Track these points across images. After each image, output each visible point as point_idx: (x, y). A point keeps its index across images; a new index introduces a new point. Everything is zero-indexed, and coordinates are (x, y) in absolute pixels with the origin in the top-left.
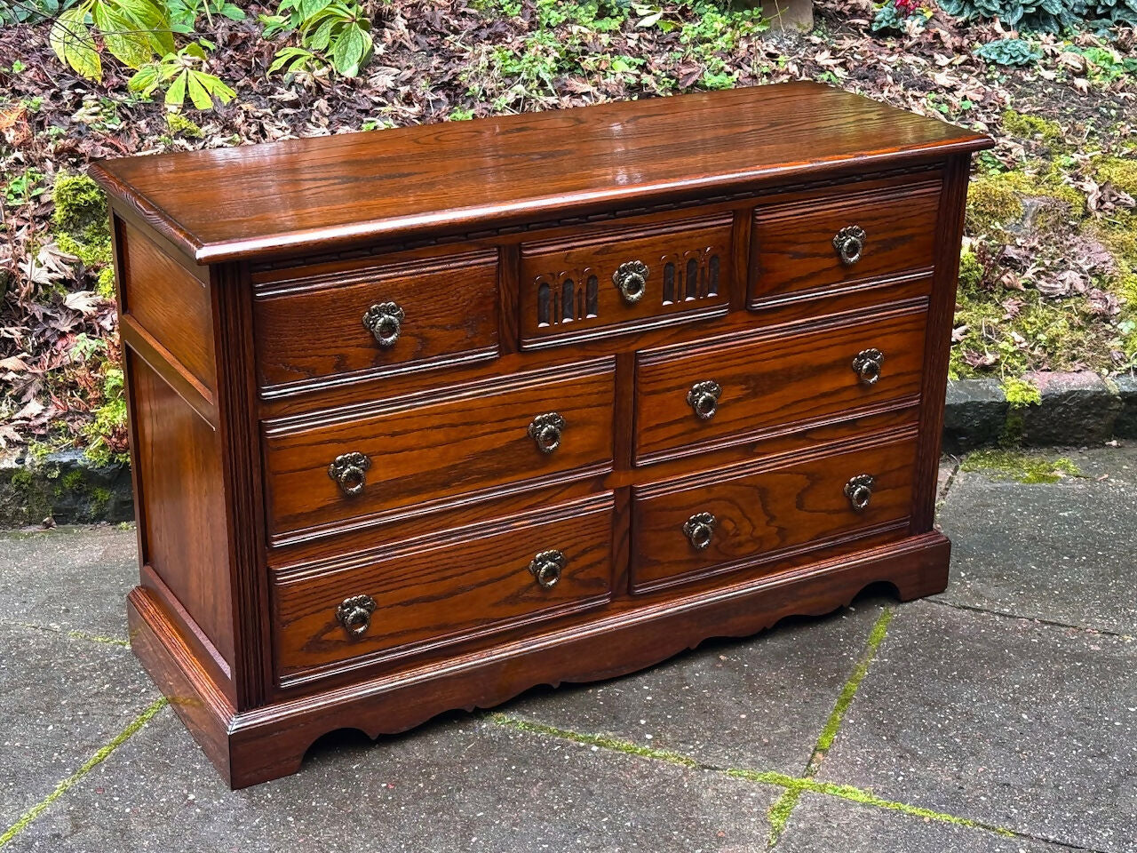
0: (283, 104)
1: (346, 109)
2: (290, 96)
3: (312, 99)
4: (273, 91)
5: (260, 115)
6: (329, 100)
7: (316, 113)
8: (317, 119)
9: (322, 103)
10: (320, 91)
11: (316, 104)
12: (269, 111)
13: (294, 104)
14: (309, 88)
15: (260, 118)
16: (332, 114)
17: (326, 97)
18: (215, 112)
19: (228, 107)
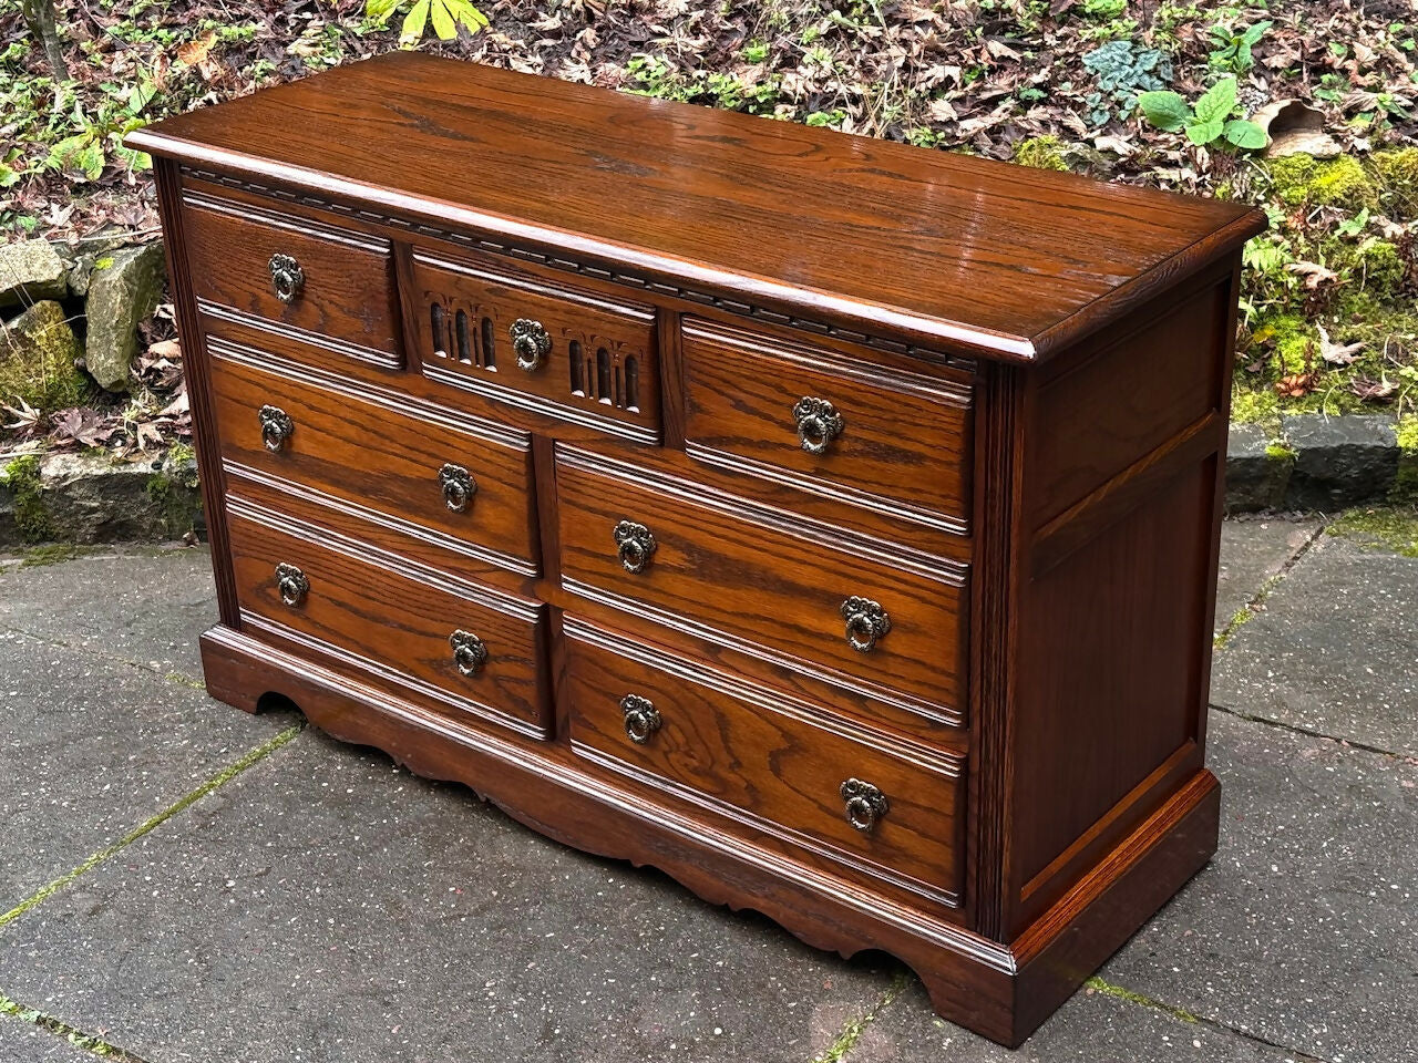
0: (543, 34)
1: (617, 41)
2: (551, 23)
3: (578, 27)
4: (535, 17)
5: (508, 47)
6: (599, 29)
7: (578, 46)
8: (579, 53)
9: (589, 34)
10: (591, 18)
11: (579, 36)
12: (521, 42)
13: (555, 34)
14: (578, 13)
15: (506, 51)
16: (598, 46)
17: (596, 25)
18: (458, 44)
19: (475, 37)
